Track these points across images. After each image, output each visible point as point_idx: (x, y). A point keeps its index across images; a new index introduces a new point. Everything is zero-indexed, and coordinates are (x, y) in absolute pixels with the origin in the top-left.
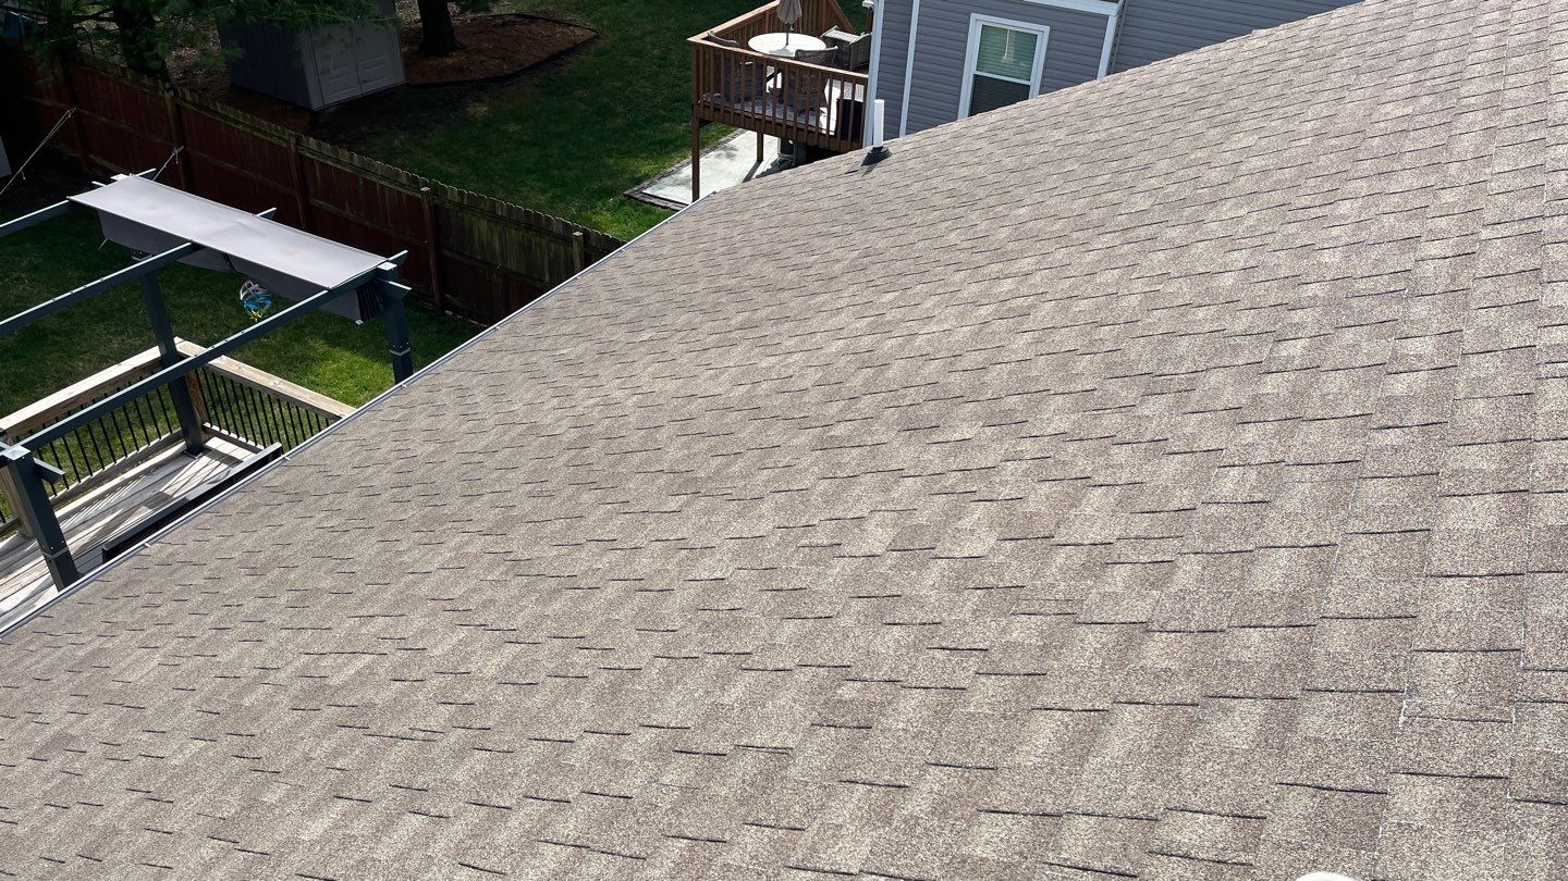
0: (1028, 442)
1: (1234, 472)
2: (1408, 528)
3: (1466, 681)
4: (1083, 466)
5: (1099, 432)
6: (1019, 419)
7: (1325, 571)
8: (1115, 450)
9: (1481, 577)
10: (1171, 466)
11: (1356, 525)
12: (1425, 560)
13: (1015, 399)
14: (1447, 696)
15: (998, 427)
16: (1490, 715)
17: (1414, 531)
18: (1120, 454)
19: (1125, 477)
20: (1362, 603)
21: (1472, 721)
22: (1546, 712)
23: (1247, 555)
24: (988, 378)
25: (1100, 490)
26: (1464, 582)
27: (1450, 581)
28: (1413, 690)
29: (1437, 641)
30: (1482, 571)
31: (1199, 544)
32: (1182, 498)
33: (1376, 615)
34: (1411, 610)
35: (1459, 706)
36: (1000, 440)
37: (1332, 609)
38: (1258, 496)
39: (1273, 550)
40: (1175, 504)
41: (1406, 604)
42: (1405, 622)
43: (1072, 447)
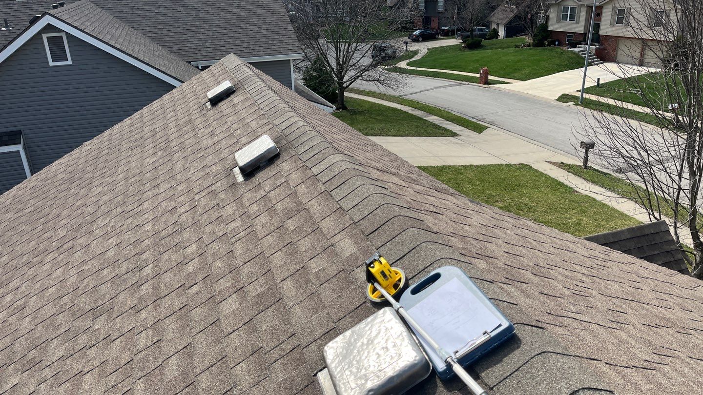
0: (47, 370)
1: (143, 334)
2: (212, 322)
3: (250, 370)
4: (77, 367)
5: (79, 347)
6: (38, 362)
7: (190, 356)
8: (88, 352)
9: (241, 327)
10: (116, 345)
11: (195, 331)
12: (222, 332)
13: (34, 351)
14: (247, 380)
15: (30, 371)
16: (262, 378)
17: (214, 322)
18: (92, 353)
19: (97, 362)
20: (208, 361)
21: (257, 384)
22: (278, 365)
23: (160, 368)
24: (15, 348)
25: (88, 375)
26: (236, 332)
27: (232, 335)
28: (236, 385)
29: (236, 360)
30: (241, 325)
31: (140, 374)
32: (126, 358)
33: (214, 363)
34: (224, 354)
35: (251, 381)
36: (33, 376)
37: (198, 371)
38: (156, 339)
39: (169, 359)
40: (124, 362)
41: (222, 352)
42: (224, 359)
43: (68, 361)
